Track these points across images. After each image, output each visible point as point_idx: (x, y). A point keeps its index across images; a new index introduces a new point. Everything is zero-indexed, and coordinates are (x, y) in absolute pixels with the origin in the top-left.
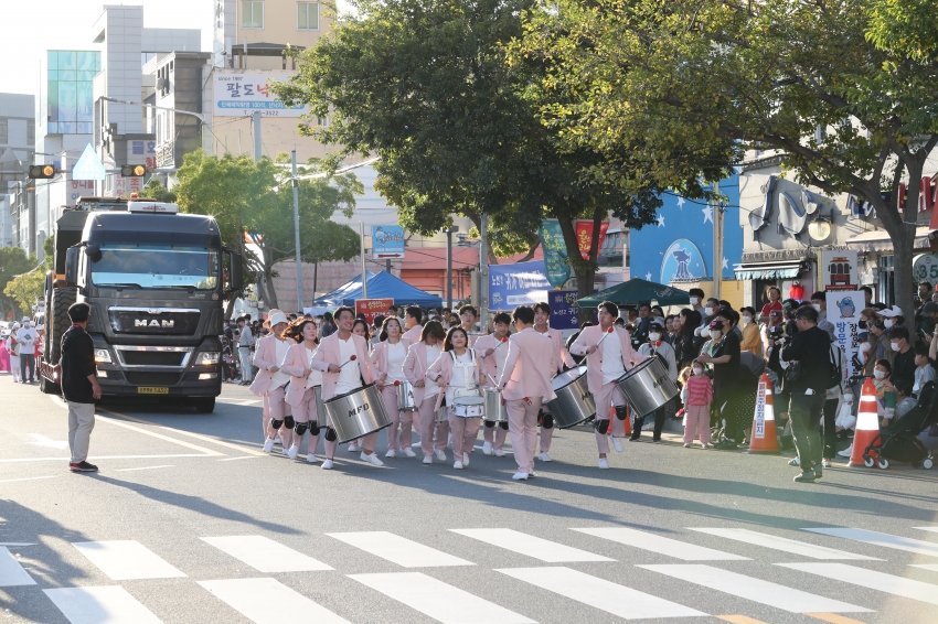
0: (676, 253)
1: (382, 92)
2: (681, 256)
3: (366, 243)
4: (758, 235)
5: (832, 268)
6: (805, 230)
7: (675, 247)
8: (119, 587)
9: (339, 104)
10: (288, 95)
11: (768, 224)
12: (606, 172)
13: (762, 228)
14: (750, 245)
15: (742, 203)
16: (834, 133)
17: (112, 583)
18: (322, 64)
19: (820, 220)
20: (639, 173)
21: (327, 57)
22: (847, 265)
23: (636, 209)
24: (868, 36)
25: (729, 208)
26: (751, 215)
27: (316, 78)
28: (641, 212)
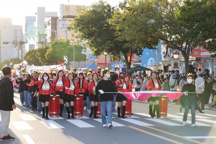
0: (150, 60)
1: (88, 28)
2: (152, 61)
3: (87, 58)
4: (164, 57)
5: (174, 64)
6: (173, 56)
7: (150, 59)
8: (25, 122)
9: (80, 30)
10: (69, 28)
11: (166, 55)
12: (129, 45)
13: (165, 56)
14: (163, 59)
15: (162, 50)
16: (174, 37)
17: (24, 121)
18: (76, 22)
19: (176, 54)
20: (136, 45)
21: (77, 21)
22: (177, 63)
23: (138, 52)
24: (174, 20)
25: (159, 51)
26: (163, 53)
27: (75, 25)
28: (139, 52)
